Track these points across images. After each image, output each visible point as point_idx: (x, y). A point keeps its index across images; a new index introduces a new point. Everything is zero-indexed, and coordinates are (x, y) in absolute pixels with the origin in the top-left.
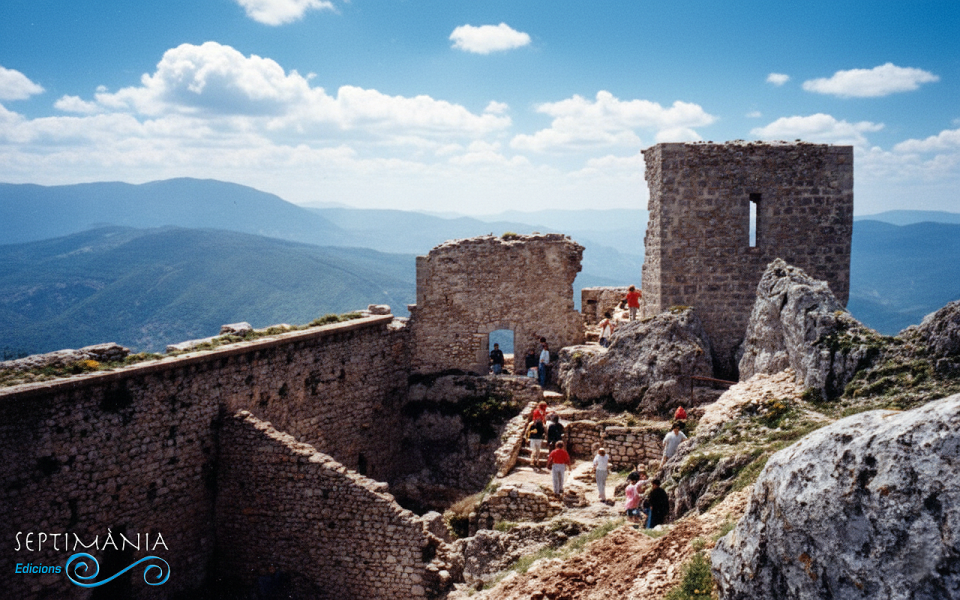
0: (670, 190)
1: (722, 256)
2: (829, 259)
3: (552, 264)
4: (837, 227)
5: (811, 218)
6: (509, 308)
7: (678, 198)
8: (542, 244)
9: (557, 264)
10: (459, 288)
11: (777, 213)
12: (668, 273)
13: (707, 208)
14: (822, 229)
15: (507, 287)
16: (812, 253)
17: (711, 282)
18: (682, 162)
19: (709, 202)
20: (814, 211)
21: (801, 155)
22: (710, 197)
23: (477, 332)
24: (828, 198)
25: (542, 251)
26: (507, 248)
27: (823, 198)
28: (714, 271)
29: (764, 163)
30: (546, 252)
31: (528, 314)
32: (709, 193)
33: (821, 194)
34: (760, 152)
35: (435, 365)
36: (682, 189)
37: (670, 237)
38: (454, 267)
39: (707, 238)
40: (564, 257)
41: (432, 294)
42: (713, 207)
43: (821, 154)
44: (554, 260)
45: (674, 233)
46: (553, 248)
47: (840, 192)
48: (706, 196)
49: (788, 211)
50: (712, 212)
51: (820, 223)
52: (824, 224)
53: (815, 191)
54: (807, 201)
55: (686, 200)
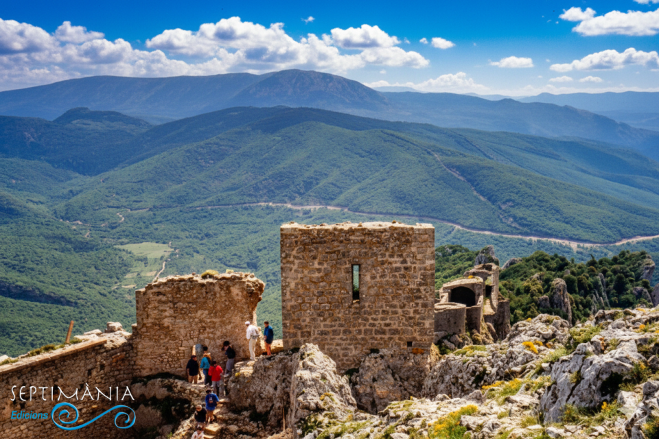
0: (288, 262)
1: (330, 309)
2: (416, 312)
3: (236, 298)
4: (422, 288)
5: (402, 281)
6: (204, 328)
7: (295, 267)
8: (229, 283)
9: (240, 298)
10: (167, 314)
11: (373, 277)
12: (288, 322)
13: (317, 275)
14: (411, 290)
15: (202, 314)
16: (403, 307)
17: (322, 328)
18: (296, 242)
19: (319, 270)
20: (404, 276)
21: (392, 235)
22: (320, 267)
23: (181, 346)
24: (415, 268)
25: (228, 288)
26: (203, 285)
27: (411, 267)
28: (325, 320)
29: (362, 242)
30: (232, 288)
31: (218, 333)
32: (320, 264)
33: (409, 264)
34: (358, 234)
35: (151, 369)
36: (297, 262)
37: (288, 296)
38: (164, 298)
39: (318, 297)
40: (245, 293)
41: (148, 318)
42: (322, 274)
43: (409, 235)
44: (237, 295)
45: (291, 293)
46: (237, 286)
47: (424, 263)
48: (316, 266)
49: (383, 276)
50: (322, 277)
51: (408, 285)
52: (412, 286)
53: (404, 262)
54: (397, 269)
55: (300, 270)
